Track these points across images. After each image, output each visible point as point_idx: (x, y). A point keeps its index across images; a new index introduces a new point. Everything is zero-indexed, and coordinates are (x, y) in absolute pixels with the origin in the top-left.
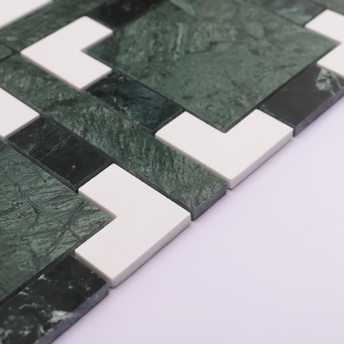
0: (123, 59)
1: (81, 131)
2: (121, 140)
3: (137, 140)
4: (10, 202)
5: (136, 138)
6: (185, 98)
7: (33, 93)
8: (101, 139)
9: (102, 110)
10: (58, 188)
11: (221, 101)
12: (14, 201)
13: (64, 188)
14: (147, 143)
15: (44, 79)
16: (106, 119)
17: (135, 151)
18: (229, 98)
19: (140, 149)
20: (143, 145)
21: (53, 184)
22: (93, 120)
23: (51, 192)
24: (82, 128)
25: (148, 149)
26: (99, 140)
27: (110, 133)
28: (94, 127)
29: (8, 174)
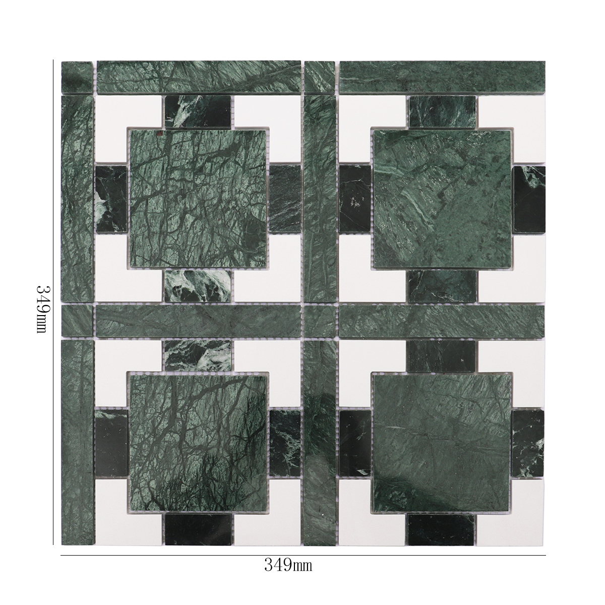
0: (402, 255)
1: (441, 334)
2: (467, 322)
3: (474, 314)
4: (456, 407)
5: (473, 314)
6: (469, 260)
7: (385, 328)
8: (456, 330)
9: (436, 309)
10: (469, 380)
11: (490, 246)
12: (457, 405)
13: (471, 377)
14: (482, 312)
15: (378, 312)
16: (443, 313)
17: (481, 323)
18: (492, 239)
19: (483, 320)
20: (481, 316)
21: (464, 379)
22: (437, 320)
23: (468, 385)
24: (439, 331)
25: (486, 317)
26: (456, 332)
27: (456, 322)
28: (444, 325)
29: (436, 393)
